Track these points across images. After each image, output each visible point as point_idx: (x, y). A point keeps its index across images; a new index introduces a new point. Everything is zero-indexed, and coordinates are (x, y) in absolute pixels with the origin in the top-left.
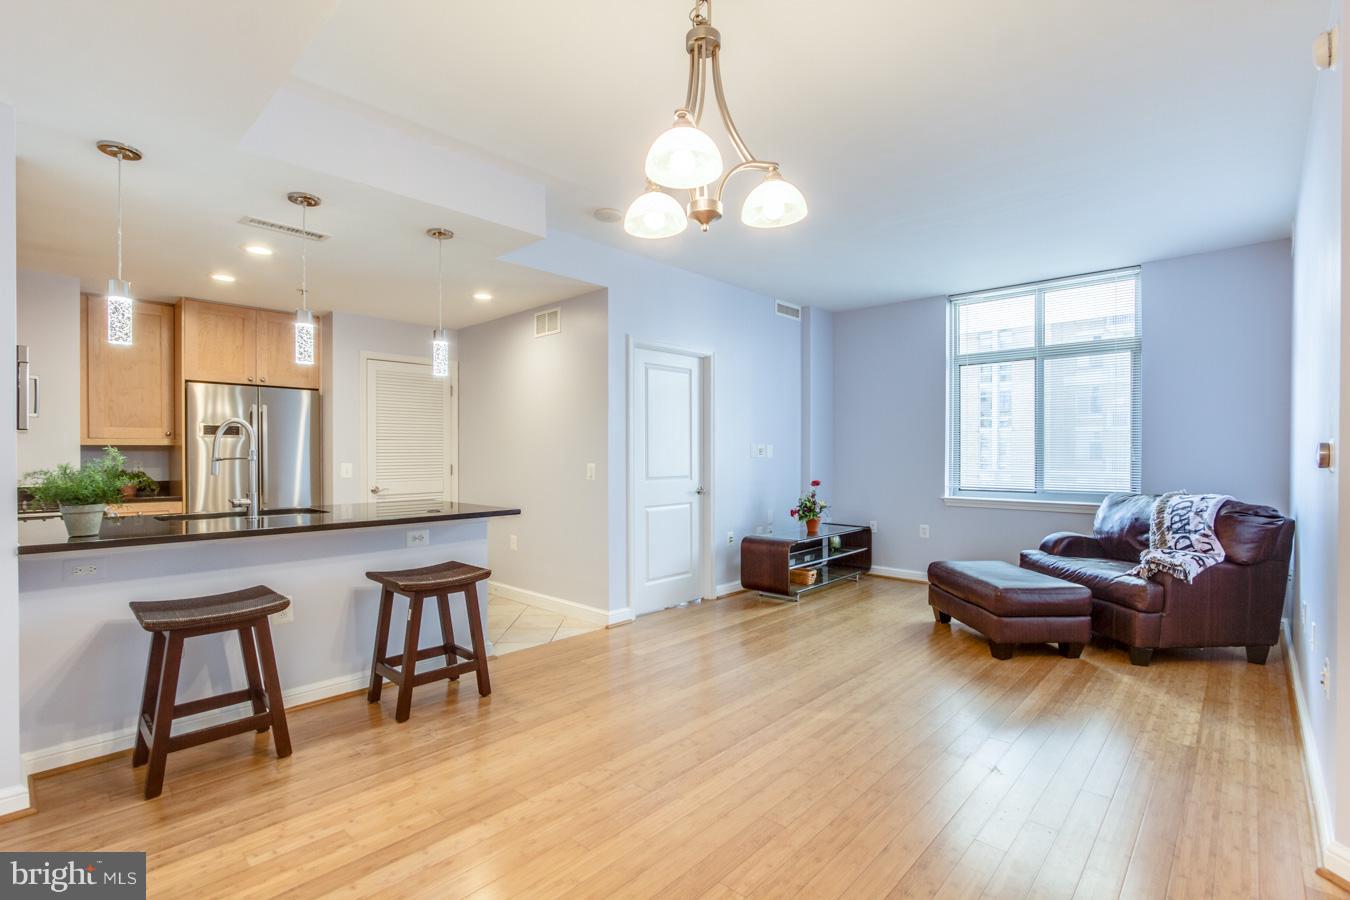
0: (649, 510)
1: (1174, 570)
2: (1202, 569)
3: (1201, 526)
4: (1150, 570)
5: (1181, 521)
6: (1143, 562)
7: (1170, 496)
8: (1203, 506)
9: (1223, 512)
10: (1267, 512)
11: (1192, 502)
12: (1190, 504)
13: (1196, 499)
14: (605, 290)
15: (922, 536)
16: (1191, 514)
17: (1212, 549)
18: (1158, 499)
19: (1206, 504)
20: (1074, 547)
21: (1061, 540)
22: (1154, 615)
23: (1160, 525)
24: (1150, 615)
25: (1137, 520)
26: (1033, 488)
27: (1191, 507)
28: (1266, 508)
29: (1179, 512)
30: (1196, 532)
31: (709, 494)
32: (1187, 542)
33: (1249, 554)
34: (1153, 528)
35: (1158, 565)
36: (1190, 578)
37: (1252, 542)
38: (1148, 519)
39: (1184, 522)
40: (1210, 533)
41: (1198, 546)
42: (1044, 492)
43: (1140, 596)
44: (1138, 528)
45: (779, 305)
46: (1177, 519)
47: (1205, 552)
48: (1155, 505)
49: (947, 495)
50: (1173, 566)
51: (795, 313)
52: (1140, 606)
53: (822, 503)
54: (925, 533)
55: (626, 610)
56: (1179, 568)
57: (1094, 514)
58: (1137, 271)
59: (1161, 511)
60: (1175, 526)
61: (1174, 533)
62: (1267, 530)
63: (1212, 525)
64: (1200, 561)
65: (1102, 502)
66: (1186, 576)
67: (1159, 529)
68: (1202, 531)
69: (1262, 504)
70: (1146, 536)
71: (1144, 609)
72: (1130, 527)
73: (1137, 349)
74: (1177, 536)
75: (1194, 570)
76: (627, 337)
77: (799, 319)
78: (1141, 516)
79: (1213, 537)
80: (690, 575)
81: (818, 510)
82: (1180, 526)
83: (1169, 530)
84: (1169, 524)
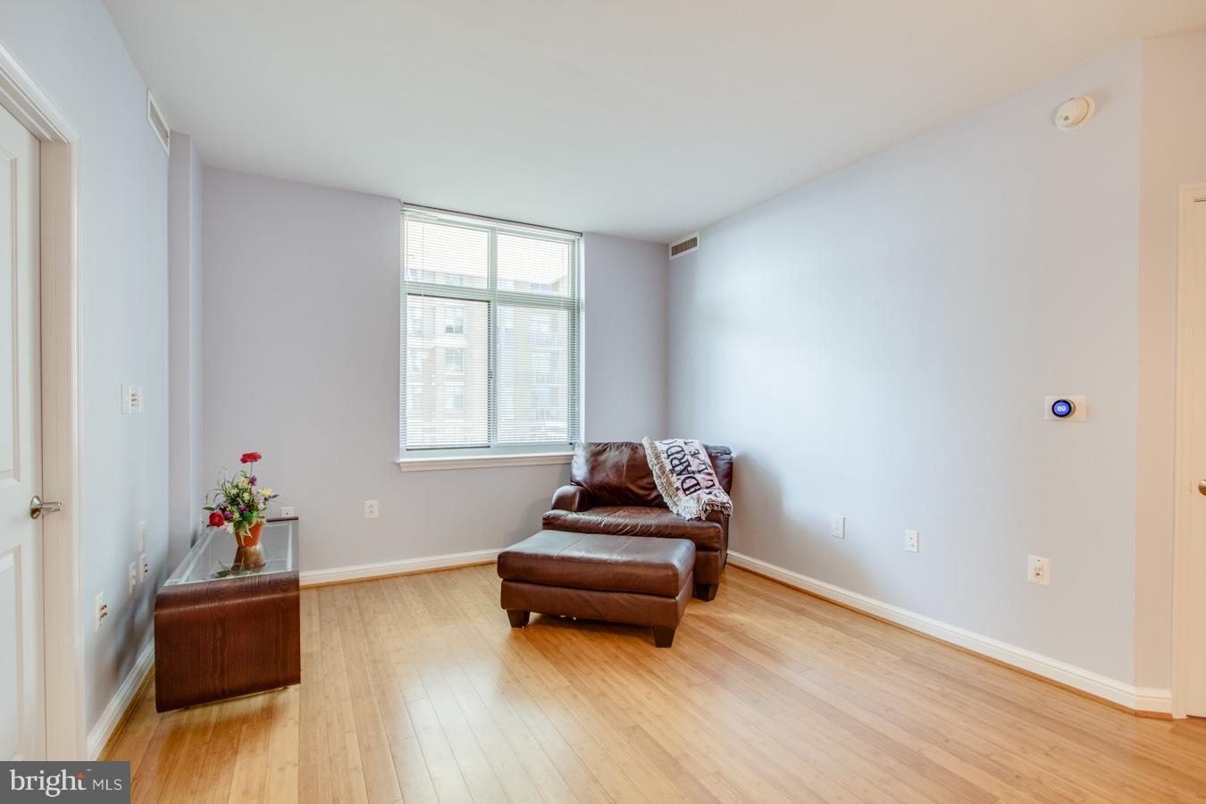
3: (704, 467)
5: (680, 463)
8: (692, 450)
11: (681, 446)
12: (680, 449)
13: (681, 443)
16: (688, 457)
17: (715, 485)
19: (694, 448)
23: (661, 468)
27: (683, 451)
29: (676, 456)
30: (699, 472)
32: (693, 482)
34: (656, 472)
39: (685, 465)
40: (711, 472)
41: (703, 484)
42: (497, 445)
45: (152, 107)
46: (676, 462)
47: (709, 488)
48: (648, 451)
49: (400, 457)
51: (165, 137)
53: (266, 491)
54: (372, 512)
59: (657, 457)
60: (678, 469)
61: (678, 475)
63: (710, 464)
67: (662, 472)
68: (706, 471)
70: (650, 478)
72: (627, 473)
73: (573, 308)
74: (682, 477)
77: (168, 152)
78: (635, 463)
79: (714, 475)
82: (682, 468)
83: (672, 473)
84: (671, 468)
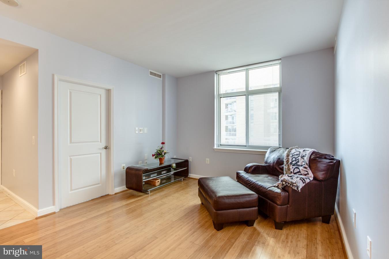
0: (71, 157)
1: (293, 185)
2: (304, 184)
3: (304, 163)
4: (283, 185)
5: (296, 160)
6: (280, 181)
7: (292, 149)
8: (304, 154)
9: (312, 157)
10: (330, 157)
11: (300, 152)
12: (299, 153)
13: (301, 150)
14: (37, 51)
15: (207, 163)
16: (300, 158)
17: (308, 174)
18: (287, 150)
19: (305, 153)
20: (256, 170)
21: (251, 167)
22: (284, 206)
23: (288, 161)
24: (282, 206)
25: (279, 159)
26: (245, 145)
27: (299, 154)
28: (329, 155)
29: (295, 156)
30: (301, 166)
31: (111, 148)
32: (298, 170)
33: (323, 176)
34: (285, 163)
35: (286, 182)
36: (299, 189)
37: (324, 171)
38: (283, 159)
39: (297, 161)
40: (307, 166)
41: (302, 172)
42: (249, 146)
43: (278, 198)
44: (279, 162)
45: (151, 72)
46: (294, 159)
47: (305, 175)
48: (286, 152)
49: (215, 147)
50: (292, 183)
51: (160, 76)
52: (278, 202)
53: (165, 151)
54: (208, 162)
55: (53, 207)
56: (295, 184)
57: (265, 155)
58: (280, 61)
59: (288, 156)
60: (293, 163)
61: (293, 166)
62: (330, 165)
63: (308, 163)
64: (303, 180)
65: (268, 149)
66: (298, 188)
67: (287, 163)
68: (304, 166)
69: (328, 154)
70: (282, 166)
71: (280, 204)
72: (277, 161)
73: (280, 91)
74: (294, 167)
75: (301, 185)
76: (53, 75)
77: (161, 79)
78: (280, 157)
79: (309, 168)
80: (100, 185)
81: (163, 154)
82: (295, 162)
83: (291, 164)
84: (291, 162)
